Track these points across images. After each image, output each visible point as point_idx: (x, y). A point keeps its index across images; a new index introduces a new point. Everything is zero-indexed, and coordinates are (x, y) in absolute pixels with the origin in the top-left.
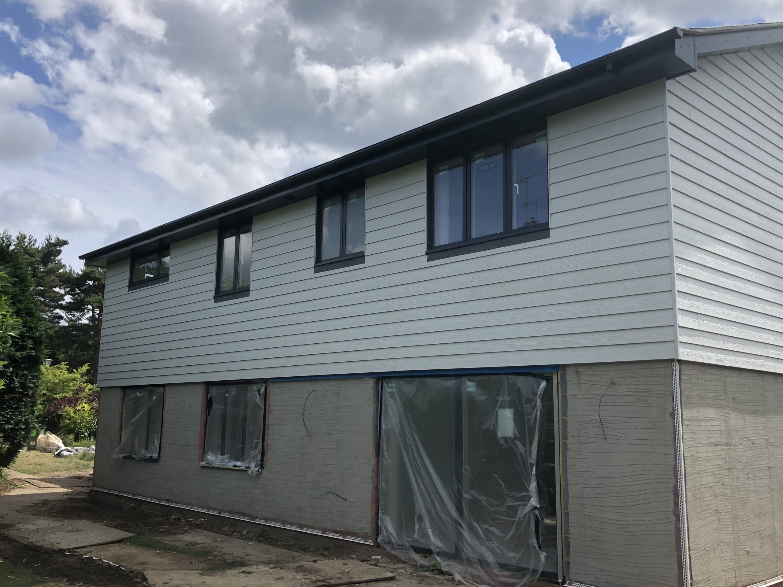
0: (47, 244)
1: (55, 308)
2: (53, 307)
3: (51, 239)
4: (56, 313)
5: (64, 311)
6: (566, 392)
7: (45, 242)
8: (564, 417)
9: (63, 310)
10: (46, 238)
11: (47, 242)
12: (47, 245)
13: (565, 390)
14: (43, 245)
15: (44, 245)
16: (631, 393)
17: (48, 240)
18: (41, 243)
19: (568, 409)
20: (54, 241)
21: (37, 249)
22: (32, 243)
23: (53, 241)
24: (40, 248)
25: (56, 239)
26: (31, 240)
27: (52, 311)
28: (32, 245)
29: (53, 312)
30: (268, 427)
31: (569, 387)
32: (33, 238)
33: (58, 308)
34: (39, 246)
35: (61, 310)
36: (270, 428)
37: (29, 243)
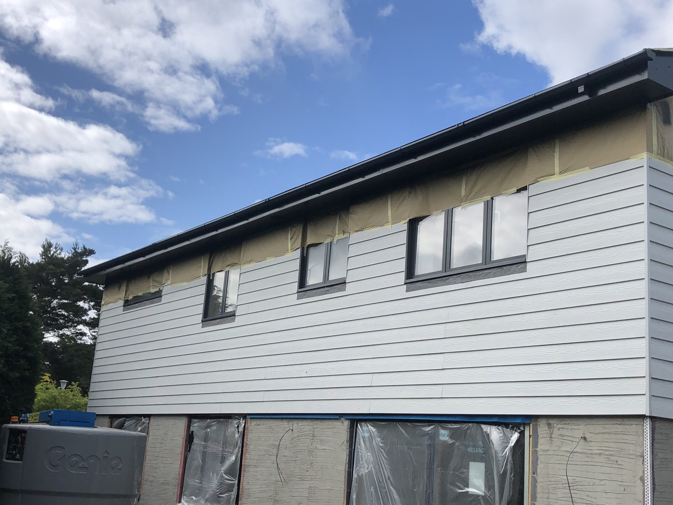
0: (74, 253)
1: (79, 323)
2: (76, 322)
3: (78, 248)
4: (79, 329)
5: (88, 328)
6: (537, 447)
7: (72, 251)
8: (534, 475)
9: (87, 326)
10: (73, 247)
11: (73, 251)
12: (73, 255)
13: (535, 445)
14: (69, 254)
15: (71, 254)
16: (602, 451)
17: (75, 249)
18: (68, 252)
19: (538, 467)
20: (81, 251)
21: (62, 259)
22: (57, 252)
23: (79, 251)
24: (66, 257)
25: (83, 248)
26: (57, 249)
27: (76, 326)
28: (58, 254)
29: (76, 328)
30: (244, 469)
31: (541, 441)
32: (59, 247)
33: (81, 324)
34: (65, 256)
35: (84, 326)
36: (246, 469)
37: (54, 252)
